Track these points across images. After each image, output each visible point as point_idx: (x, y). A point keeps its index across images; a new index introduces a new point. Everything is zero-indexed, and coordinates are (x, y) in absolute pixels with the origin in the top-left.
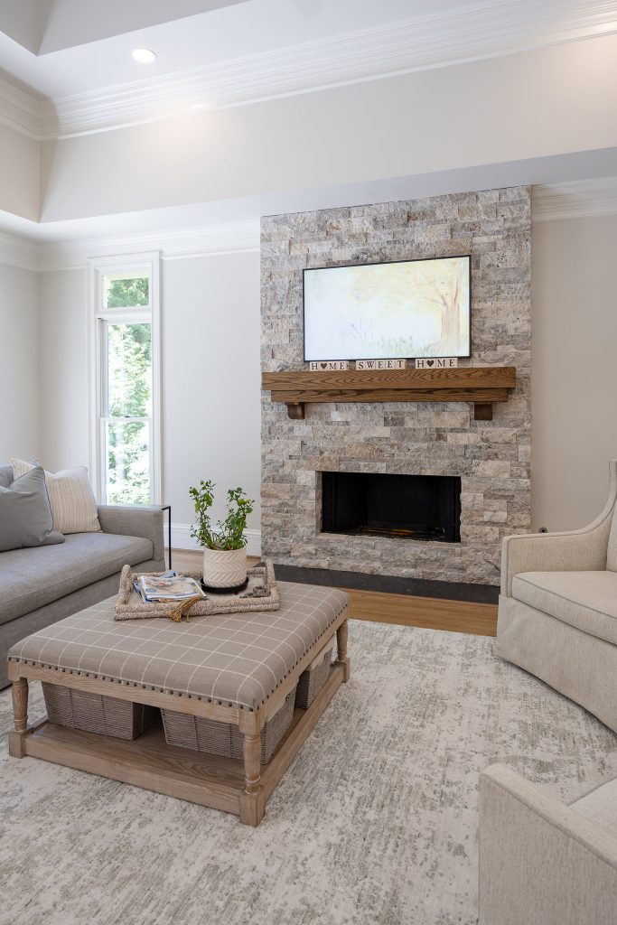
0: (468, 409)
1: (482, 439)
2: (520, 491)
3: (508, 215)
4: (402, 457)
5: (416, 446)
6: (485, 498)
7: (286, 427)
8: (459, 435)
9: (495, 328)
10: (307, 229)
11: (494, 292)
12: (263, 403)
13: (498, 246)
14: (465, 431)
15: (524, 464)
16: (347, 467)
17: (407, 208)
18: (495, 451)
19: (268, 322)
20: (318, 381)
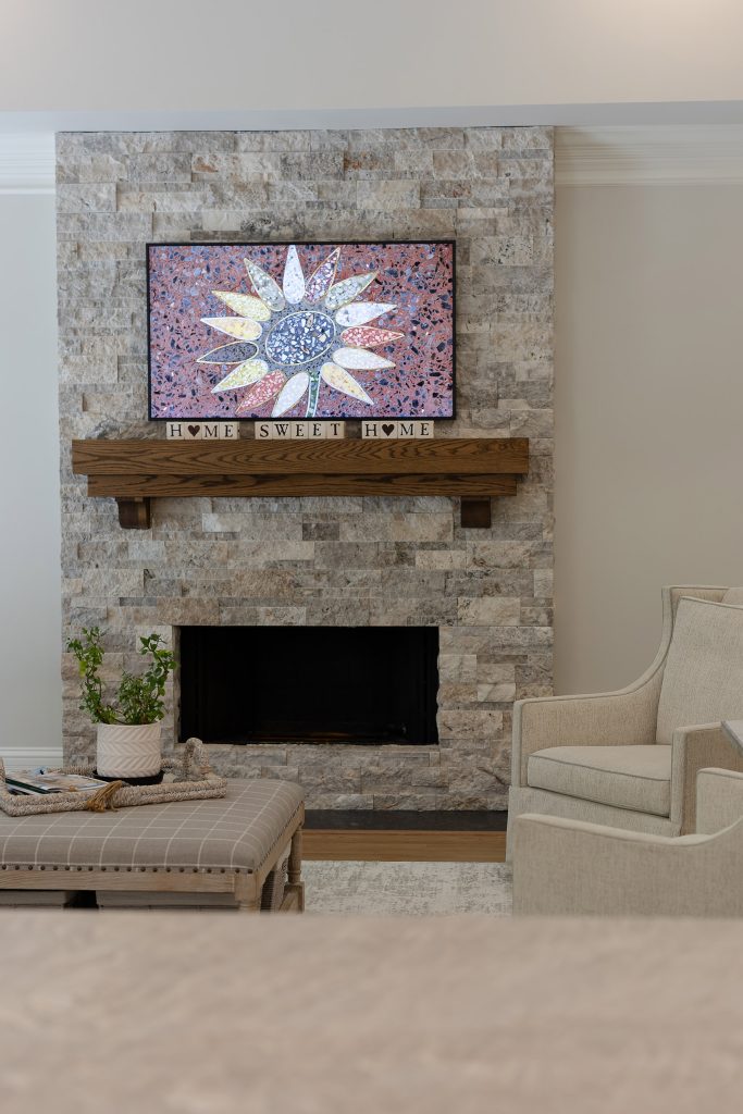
0: (450, 508)
1: (475, 561)
2: (535, 646)
3: (517, 175)
4: (334, 595)
5: (361, 574)
6: (479, 662)
7: (112, 546)
8: (435, 553)
9: (495, 369)
10: (152, 166)
11: (494, 306)
12: (65, 498)
13: (501, 226)
14: (445, 546)
15: (543, 602)
16: (234, 617)
17: (342, 145)
18: (495, 580)
19: (73, 339)
20: (183, 458)
